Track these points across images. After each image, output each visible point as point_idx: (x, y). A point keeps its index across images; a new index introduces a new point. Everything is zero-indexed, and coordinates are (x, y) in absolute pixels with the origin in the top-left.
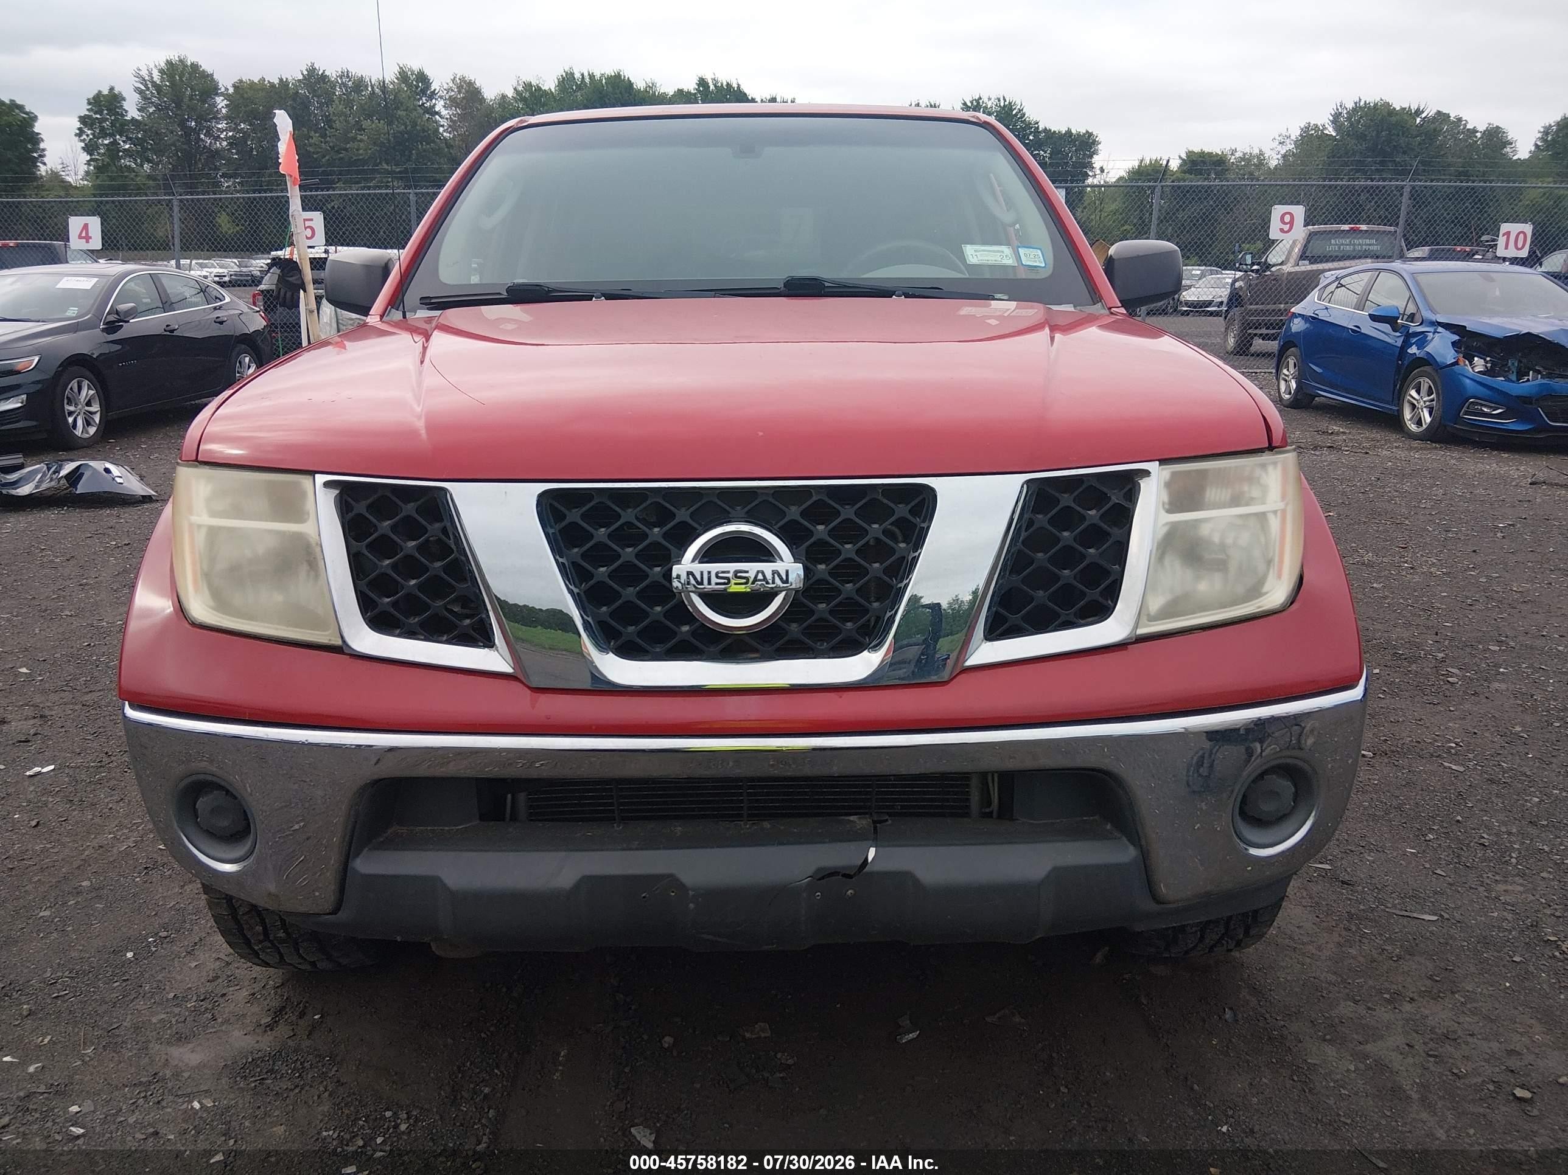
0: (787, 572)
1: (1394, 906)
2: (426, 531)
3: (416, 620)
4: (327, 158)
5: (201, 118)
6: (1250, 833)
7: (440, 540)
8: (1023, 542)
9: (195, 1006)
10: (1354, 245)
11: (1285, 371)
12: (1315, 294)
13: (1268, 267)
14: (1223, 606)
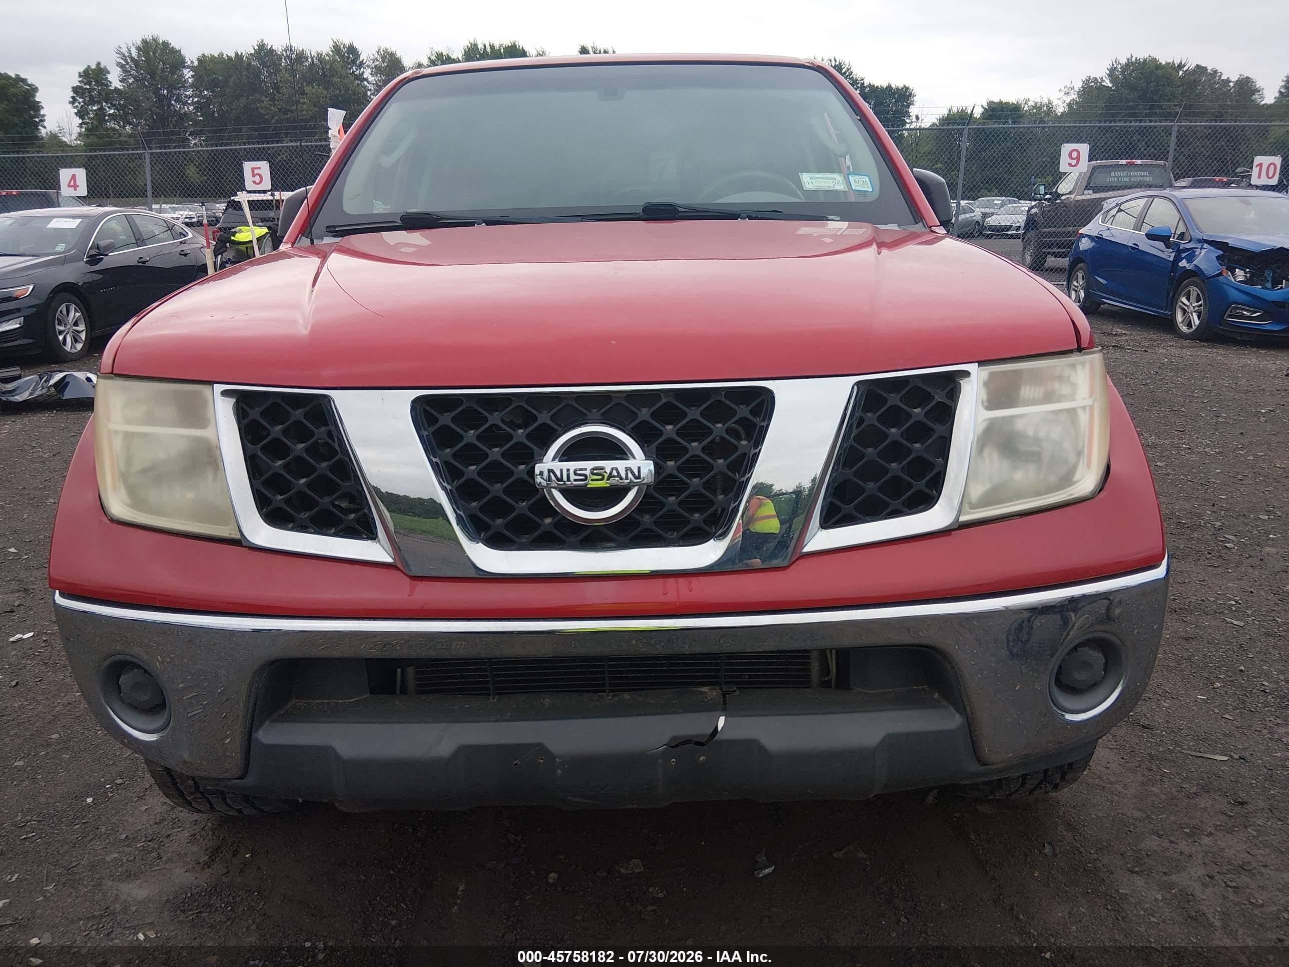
0: (639, 468)
1: (1190, 748)
2: (313, 435)
3: (307, 515)
4: (276, 118)
5: (172, 87)
6: (1065, 700)
7: (326, 442)
8: (854, 439)
9: (143, 846)
10: (1131, 177)
11: (1075, 283)
12: (1099, 218)
13: (1059, 196)
14: (1038, 494)
